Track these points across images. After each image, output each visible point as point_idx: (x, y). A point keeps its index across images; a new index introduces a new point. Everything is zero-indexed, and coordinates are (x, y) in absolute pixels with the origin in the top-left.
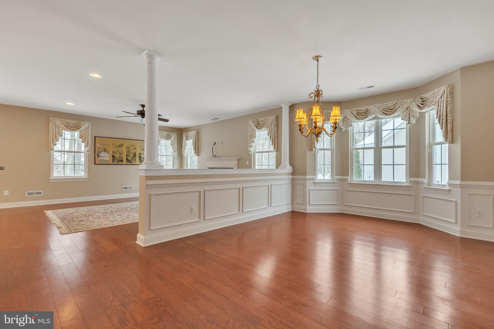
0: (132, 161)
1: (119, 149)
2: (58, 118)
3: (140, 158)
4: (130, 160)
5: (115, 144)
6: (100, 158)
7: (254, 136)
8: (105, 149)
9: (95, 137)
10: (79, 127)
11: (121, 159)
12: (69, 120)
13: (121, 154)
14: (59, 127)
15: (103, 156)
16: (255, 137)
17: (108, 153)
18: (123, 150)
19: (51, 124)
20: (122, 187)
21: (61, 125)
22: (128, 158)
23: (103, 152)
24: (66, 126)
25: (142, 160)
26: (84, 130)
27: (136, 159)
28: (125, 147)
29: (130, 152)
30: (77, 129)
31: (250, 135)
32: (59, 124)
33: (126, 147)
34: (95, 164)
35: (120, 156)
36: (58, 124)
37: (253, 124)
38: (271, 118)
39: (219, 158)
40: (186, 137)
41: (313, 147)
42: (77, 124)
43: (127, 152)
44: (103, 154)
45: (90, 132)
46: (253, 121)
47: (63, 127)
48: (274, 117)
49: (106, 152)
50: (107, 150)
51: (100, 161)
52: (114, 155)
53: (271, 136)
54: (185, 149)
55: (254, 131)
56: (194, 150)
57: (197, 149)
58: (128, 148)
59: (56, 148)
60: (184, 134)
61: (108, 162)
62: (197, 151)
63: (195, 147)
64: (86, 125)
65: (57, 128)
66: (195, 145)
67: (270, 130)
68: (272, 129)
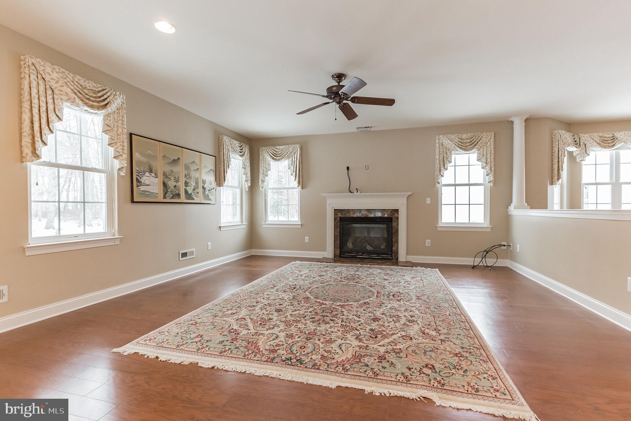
0: (194, 197)
1: (174, 169)
2: (52, 64)
3: (203, 190)
4: (191, 194)
5: (167, 156)
6: (142, 188)
7: (449, 160)
8: (150, 167)
9: (131, 135)
10: (106, 102)
11: (178, 192)
12: (81, 77)
13: (177, 181)
14: (56, 91)
15: (147, 183)
16: (451, 162)
17: (156, 176)
18: (180, 172)
19: (32, 78)
20: (179, 252)
21: (62, 86)
22: (188, 188)
23: (147, 174)
25: (206, 194)
26: (114, 112)
27: (198, 193)
28: (183, 166)
29: (190, 176)
30: (99, 108)
31: (442, 158)
32: (57, 82)
33: (185, 166)
34: (133, 201)
35: (175, 184)
36: (51, 81)
37: (450, 142)
38: (486, 135)
39: (360, 193)
40: (271, 155)
41: (554, 180)
42: (99, 92)
43: (186, 176)
44: (146, 179)
45: (125, 119)
46: (448, 137)
47: (67, 94)
48: (491, 134)
49: (153, 175)
50: (154, 169)
51: (142, 194)
52: (166, 182)
53: (486, 161)
54: (267, 176)
55: (450, 152)
56: (297, 178)
57: (301, 176)
58: (187, 168)
59: (45, 153)
60: (263, 148)
61: (156, 197)
62: (301, 181)
63: (299, 174)
64: (118, 101)
65: (49, 92)
66: (299, 170)
67: (485, 153)
68: (489, 152)
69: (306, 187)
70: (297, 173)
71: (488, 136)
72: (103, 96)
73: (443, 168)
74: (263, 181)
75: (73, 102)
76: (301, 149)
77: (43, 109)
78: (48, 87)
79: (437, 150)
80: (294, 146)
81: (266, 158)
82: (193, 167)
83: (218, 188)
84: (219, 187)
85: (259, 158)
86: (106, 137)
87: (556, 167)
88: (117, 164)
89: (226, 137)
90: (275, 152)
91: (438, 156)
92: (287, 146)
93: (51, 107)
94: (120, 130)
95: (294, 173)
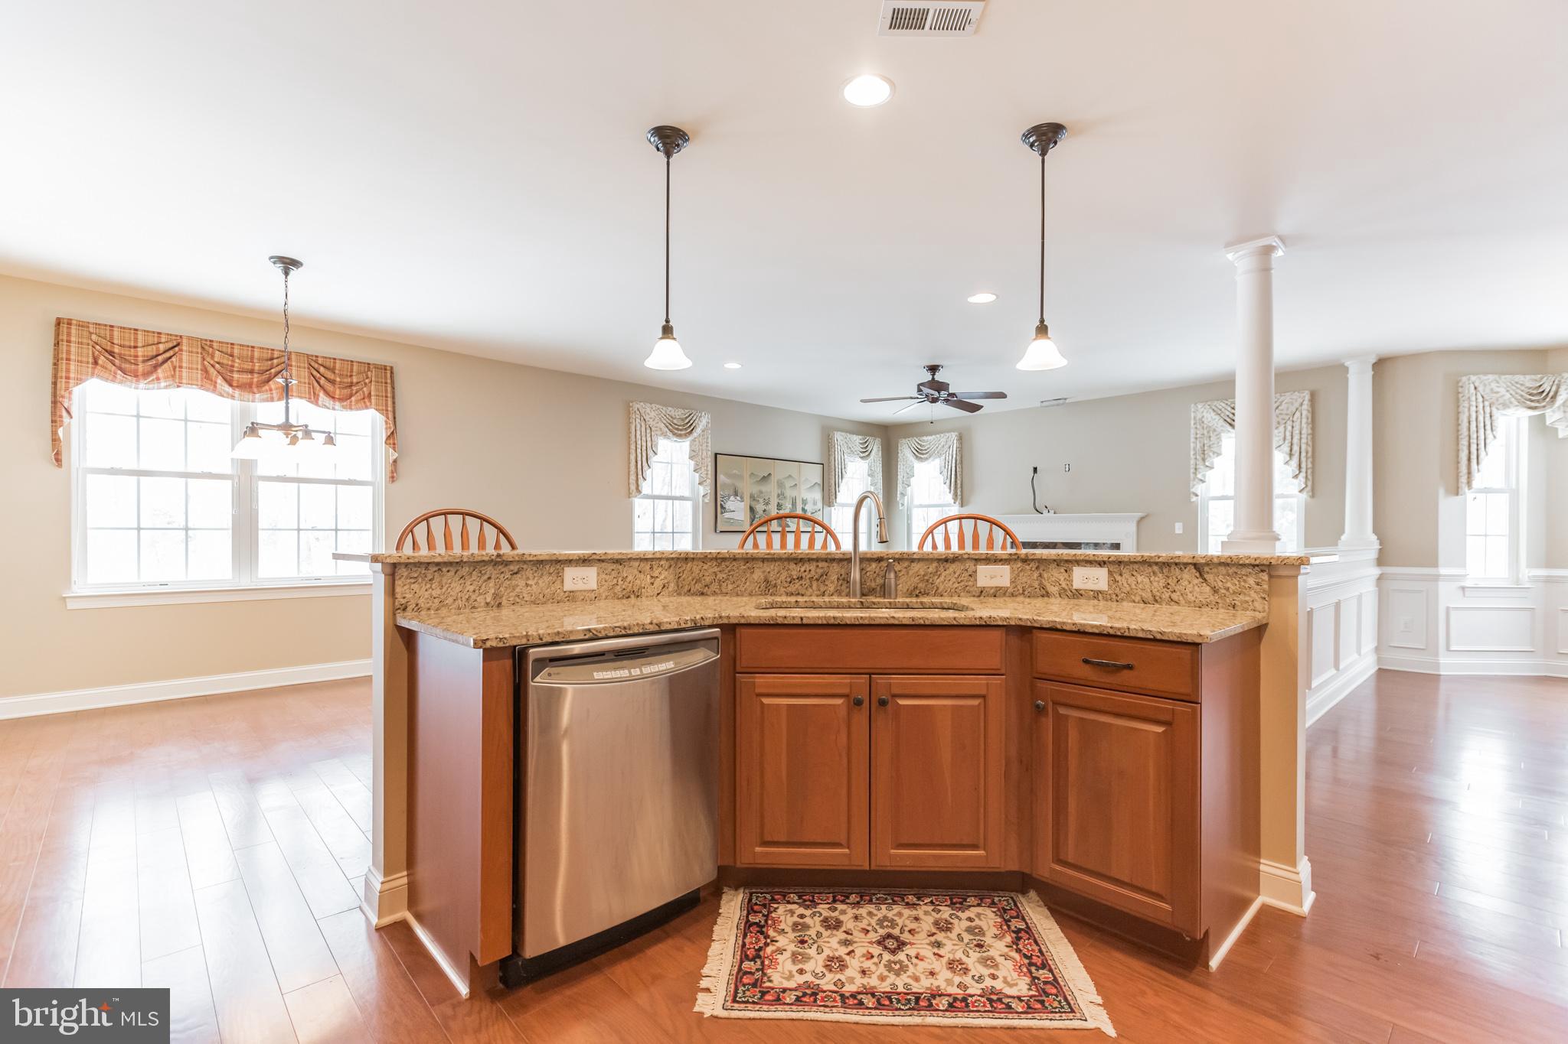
1: (764, 488)
2: (651, 404)
5: (756, 473)
6: (727, 515)
7: (1215, 450)
8: (735, 489)
9: (716, 454)
10: (692, 427)
12: (670, 409)
13: (767, 504)
14: (653, 429)
15: (733, 508)
16: (1219, 454)
17: (742, 500)
18: (771, 492)
19: (637, 422)
21: (658, 423)
23: (732, 498)
24: (667, 427)
26: (700, 435)
28: (776, 483)
29: (785, 494)
30: (686, 435)
31: (1201, 447)
32: (654, 420)
33: (778, 482)
34: (717, 531)
35: (764, 507)
36: (650, 419)
37: (1214, 417)
38: (1291, 399)
39: (1055, 513)
40: (914, 451)
41: (1460, 484)
42: (686, 418)
43: (778, 496)
44: (732, 504)
45: (709, 440)
46: (1213, 407)
47: (661, 429)
48: (1302, 395)
49: (738, 498)
50: (739, 491)
51: (727, 522)
52: (753, 506)
53: (1291, 450)
54: (909, 486)
55: (1217, 435)
56: (952, 488)
57: (959, 486)
58: (780, 485)
59: (645, 488)
60: (904, 441)
61: (742, 526)
62: (959, 493)
63: (956, 482)
64: (703, 422)
65: (648, 431)
66: (956, 475)
67: (1288, 434)
68: (1298, 432)
69: (967, 505)
70: (953, 480)
71: (1294, 401)
72: (689, 422)
73: (1202, 467)
74: (903, 495)
75: (665, 436)
76: (960, 438)
77: (644, 448)
78: (647, 426)
79: (1193, 431)
80: (947, 435)
81: (907, 457)
82: (788, 484)
83: (827, 509)
84: (829, 508)
85: (897, 457)
86: (692, 463)
87: (1464, 455)
88: (702, 490)
89: (839, 433)
90: (919, 447)
91: (1194, 442)
92: (938, 436)
93: (649, 444)
94: (705, 453)
95: (948, 482)
